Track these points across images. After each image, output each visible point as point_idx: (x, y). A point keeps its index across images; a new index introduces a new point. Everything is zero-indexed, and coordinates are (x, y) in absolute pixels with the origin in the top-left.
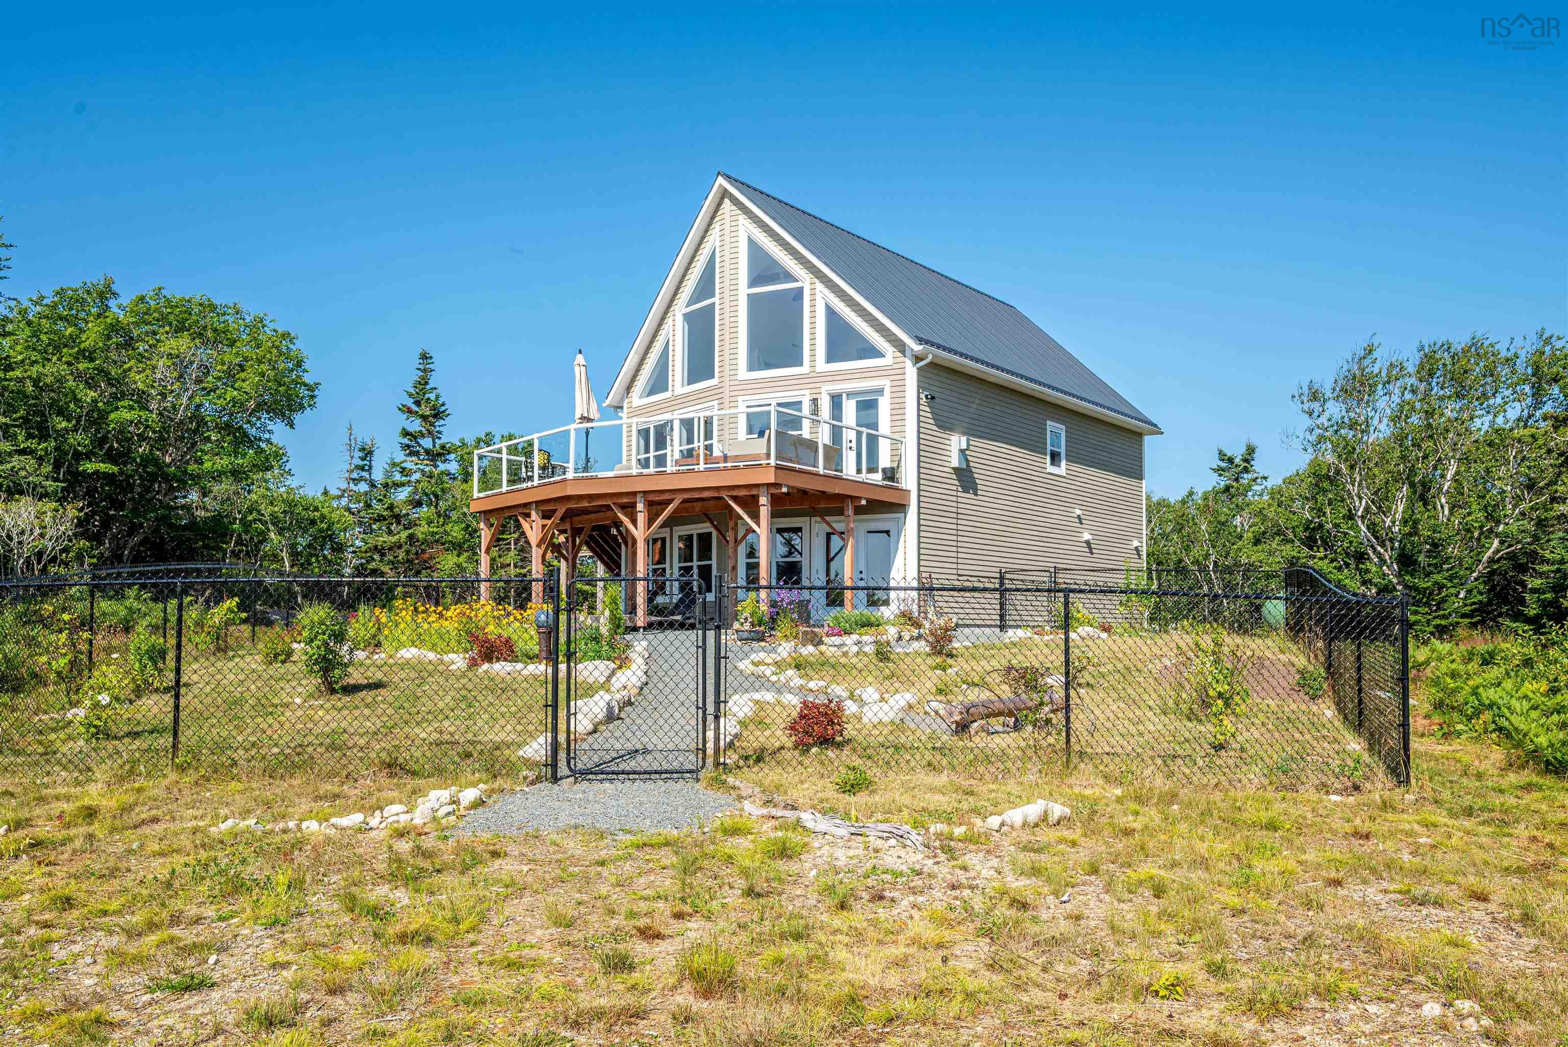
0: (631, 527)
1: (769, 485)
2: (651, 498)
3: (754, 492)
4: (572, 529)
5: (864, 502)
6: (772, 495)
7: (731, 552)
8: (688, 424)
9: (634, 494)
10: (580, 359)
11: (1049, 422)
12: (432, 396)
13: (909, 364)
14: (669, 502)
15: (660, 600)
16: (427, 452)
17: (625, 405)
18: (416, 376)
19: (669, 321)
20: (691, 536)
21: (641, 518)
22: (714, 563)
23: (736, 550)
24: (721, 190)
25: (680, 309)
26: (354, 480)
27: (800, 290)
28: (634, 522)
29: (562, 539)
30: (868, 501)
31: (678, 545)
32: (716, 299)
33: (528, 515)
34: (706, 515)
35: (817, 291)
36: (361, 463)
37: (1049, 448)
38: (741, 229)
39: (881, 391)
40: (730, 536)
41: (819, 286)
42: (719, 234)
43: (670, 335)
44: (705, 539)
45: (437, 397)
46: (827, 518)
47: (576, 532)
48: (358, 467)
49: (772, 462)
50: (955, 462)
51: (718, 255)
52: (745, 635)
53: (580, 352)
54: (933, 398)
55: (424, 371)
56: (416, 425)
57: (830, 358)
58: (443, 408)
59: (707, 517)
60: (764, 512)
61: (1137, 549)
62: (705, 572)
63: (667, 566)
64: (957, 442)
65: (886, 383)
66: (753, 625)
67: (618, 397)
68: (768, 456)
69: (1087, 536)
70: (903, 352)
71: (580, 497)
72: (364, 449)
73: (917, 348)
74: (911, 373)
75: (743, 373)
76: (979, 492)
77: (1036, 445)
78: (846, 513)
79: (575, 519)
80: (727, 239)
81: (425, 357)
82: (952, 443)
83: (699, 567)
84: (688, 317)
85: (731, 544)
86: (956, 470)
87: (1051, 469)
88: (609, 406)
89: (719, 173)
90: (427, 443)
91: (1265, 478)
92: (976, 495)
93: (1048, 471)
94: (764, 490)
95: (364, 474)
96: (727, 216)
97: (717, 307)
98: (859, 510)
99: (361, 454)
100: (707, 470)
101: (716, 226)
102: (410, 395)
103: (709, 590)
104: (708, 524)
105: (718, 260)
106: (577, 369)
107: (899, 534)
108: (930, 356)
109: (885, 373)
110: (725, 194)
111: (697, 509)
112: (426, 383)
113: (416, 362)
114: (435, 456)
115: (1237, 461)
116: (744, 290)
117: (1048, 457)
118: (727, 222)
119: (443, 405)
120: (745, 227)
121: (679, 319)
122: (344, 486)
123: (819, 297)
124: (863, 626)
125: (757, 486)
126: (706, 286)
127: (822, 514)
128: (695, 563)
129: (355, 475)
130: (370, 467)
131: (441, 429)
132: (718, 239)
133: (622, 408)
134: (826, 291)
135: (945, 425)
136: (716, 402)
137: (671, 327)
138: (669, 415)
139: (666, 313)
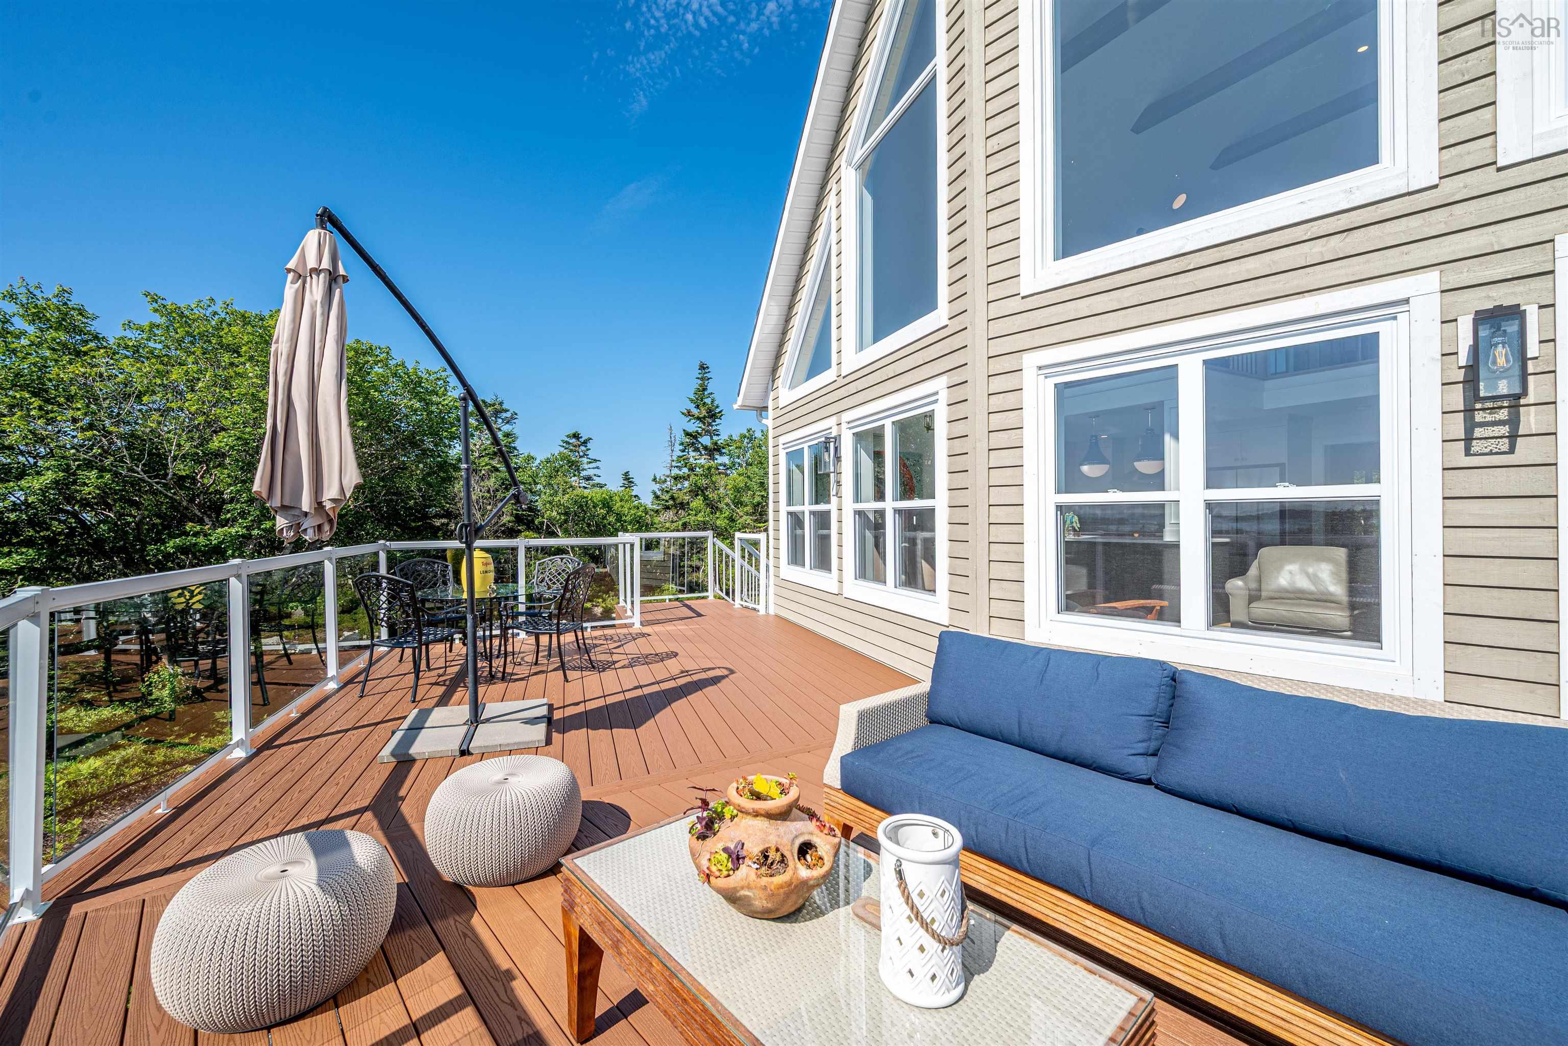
12: (708, 401)
16: (706, 448)
17: (771, 405)
18: (696, 384)
45: (713, 402)
55: (702, 379)
56: (694, 426)
58: (718, 410)
67: (758, 390)
81: (703, 367)
88: (744, 407)
90: (706, 440)
99: (681, 447)
102: (692, 401)
112: (704, 390)
113: (697, 372)
114: (715, 450)
119: (717, 407)
131: (718, 428)
133: (765, 408)
136: (943, 381)
137: (834, 216)
138: (831, 422)
139: (823, 185)
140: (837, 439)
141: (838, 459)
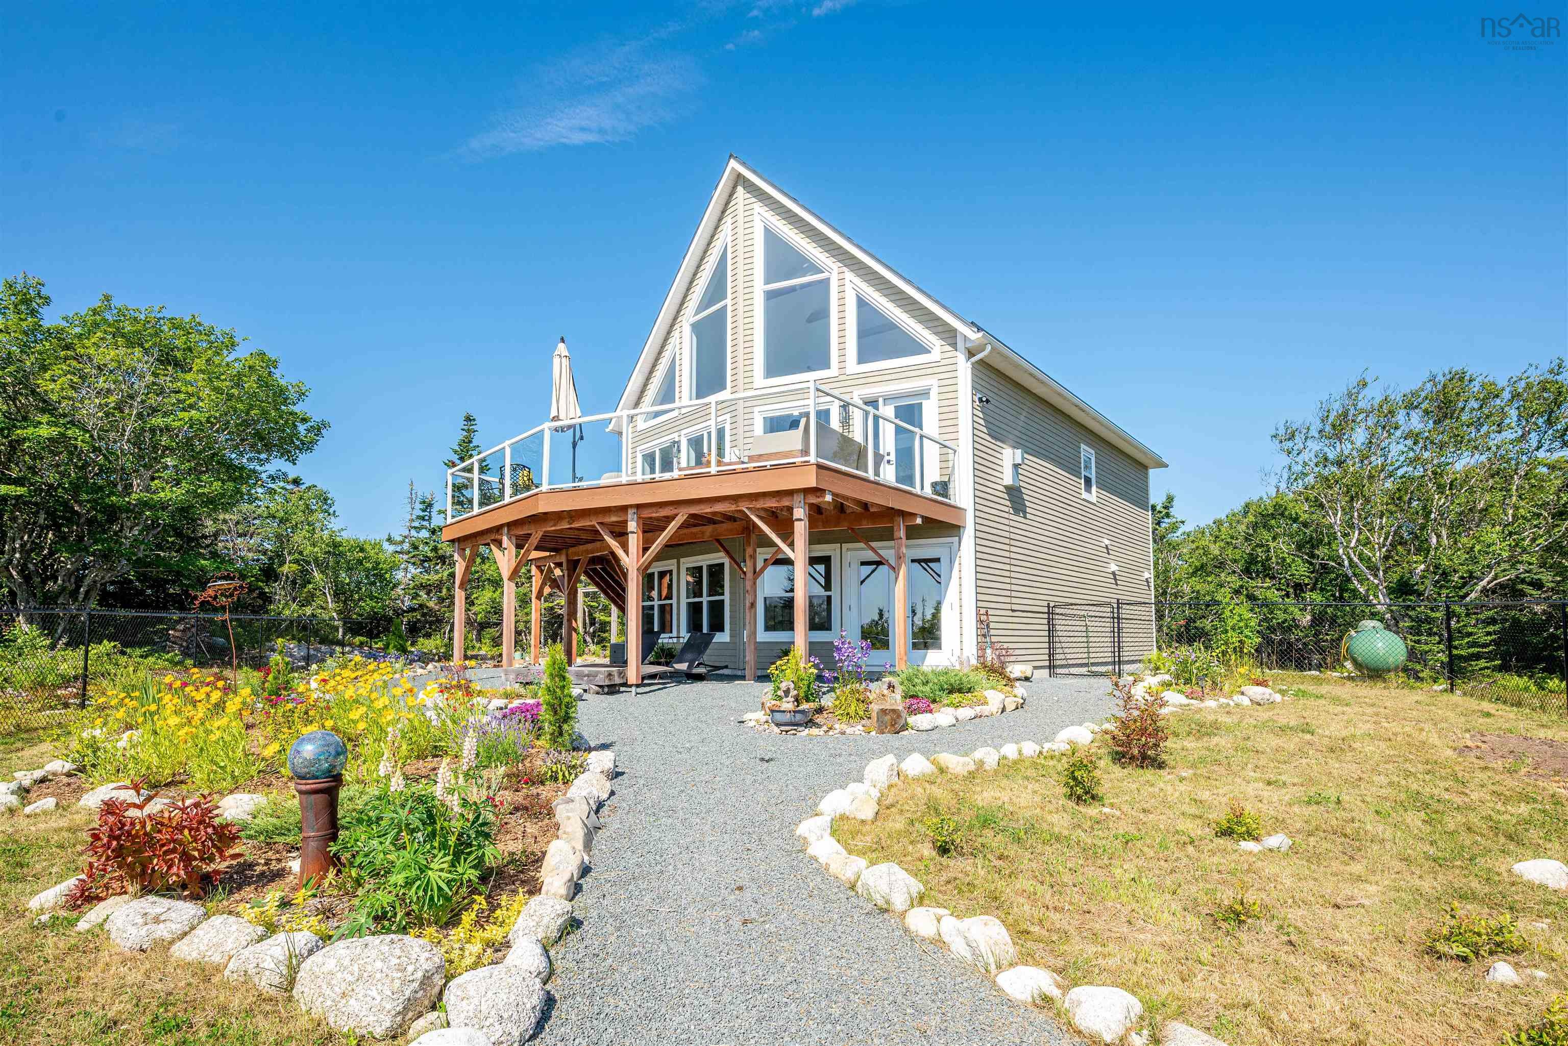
0: (620, 553)
1: (807, 491)
2: (646, 513)
3: (786, 502)
4: (568, 561)
5: (919, 521)
6: (811, 506)
7: (748, 584)
8: (696, 443)
9: (624, 509)
10: (562, 348)
11: (1083, 446)
13: (961, 358)
14: (669, 519)
15: (664, 639)
18: (460, 435)
19: (676, 334)
20: (700, 568)
21: (634, 541)
22: (727, 597)
23: (755, 583)
24: (734, 176)
25: (689, 316)
26: (415, 528)
27: (827, 281)
28: (625, 547)
29: (558, 572)
30: (926, 519)
31: (686, 578)
32: (728, 301)
33: (499, 544)
34: (718, 541)
35: (847, 282)
36: (422, 514)
37: (1083, 473)
38: (757, 218)
39: (925, 394)
40: (747, 568)
41: (849, 275)
42: (731, 227)
43: (677, 349)
44: (716, 572)
45: (479, 453)
46: (873, 544)
47: (573, 566)
48: (418, 517)
49: (812, 458)
50: (1008, 480)
51: (729, 250)
52: (787, 717)
53: (563, 340)
54: (987, 401)
55: (468, 431)
57: (861, 360)
59: (720, 544)
60: (801, 529)
61: (1147, 580)
62: (717, 609)
63: (674, 601)
64: (1009, 456)
65: (932, 382)
66: (797, 700)
68: (805, 452)
69: (1113, 567)
70: (954, 345)
71: (558, 516)
72: (424, 502)
73: (974, 336)
74: (964, 370)
75: (759, 379)
76: (1028, 516)
77: (1072, 467)
78: (896, 535)
79: (571, 550)
80: (740, 230)
81: (469, 419)
82: (1004, 457)
83: (710, 602)
84: (696, 327)
85: (750, 575)
86: (1009, 489)
87: (1085, 495)
89: (731, 156)
91: (1183, 522)
92: (1025, 518)
93: (1083, 497)
94: (799, 498)
95: (425, 523)
96: (740, 207)
97: (729, 309)
98: (913, 533)
99: (421, 506)
100: (720, 474)
101: (728, 220)
102: (456, 452)
103: (721, 629)
104: (722, 554)
105: (729, 256)
106: (556, 361)
107: (951, 562)
108: (989, 348)
109: (929, 371)
110: (739, 179)
111: (708, 534)
112: (470, 442)
113: (461, 423)
115: (1158, 508)
116: (760, 288)
117: (1083, 481)
118: (740, 213)
120: (761, 215)
121: (687, 330)
122: (406, 533)
123: (848, 287)
124: (951, 692)
125: (790, 493)
126: (717, 289)
127: (868, 537)
128: (705, 599)
129: (416, 524)
130: (430, 518)
132: (730, 233)
134: (857, 281)
135: (997, 434)
136: (729, 415)
137: (678, 341)
138: (676, 435)
139: (672, 326)
140: (678, 442)
141: (679, 451)
